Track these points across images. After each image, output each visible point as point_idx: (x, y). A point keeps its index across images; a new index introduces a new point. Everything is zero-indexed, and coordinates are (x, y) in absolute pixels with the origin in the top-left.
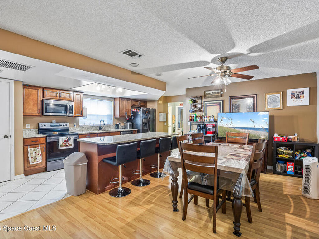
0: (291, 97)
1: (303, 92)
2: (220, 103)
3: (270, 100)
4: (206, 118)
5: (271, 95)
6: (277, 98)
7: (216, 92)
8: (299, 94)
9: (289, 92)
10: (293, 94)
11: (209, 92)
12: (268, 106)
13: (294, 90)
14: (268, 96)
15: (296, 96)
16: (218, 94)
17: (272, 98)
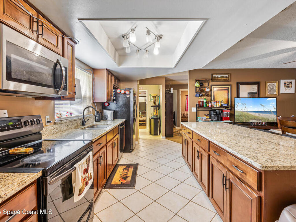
0: (284, 86)
1: (291, 83)
2: (228, 88)
3: (270, 87)
4: (215, 103)
5: (270, 83)
6: (274, 86)
7: (224, 76)
8: (289, 84)
9: (282, 82)
10: (285, 84)
11: (217, 76)
12: (268, 93)
13: (286, 81)
14: (268, 84)
15: (287, 86)
16: (226, 79)
17: (271, 86)
